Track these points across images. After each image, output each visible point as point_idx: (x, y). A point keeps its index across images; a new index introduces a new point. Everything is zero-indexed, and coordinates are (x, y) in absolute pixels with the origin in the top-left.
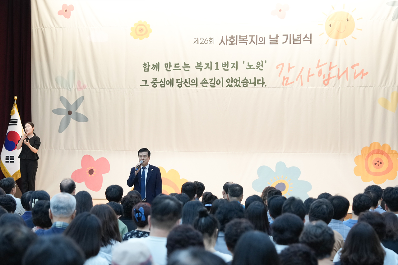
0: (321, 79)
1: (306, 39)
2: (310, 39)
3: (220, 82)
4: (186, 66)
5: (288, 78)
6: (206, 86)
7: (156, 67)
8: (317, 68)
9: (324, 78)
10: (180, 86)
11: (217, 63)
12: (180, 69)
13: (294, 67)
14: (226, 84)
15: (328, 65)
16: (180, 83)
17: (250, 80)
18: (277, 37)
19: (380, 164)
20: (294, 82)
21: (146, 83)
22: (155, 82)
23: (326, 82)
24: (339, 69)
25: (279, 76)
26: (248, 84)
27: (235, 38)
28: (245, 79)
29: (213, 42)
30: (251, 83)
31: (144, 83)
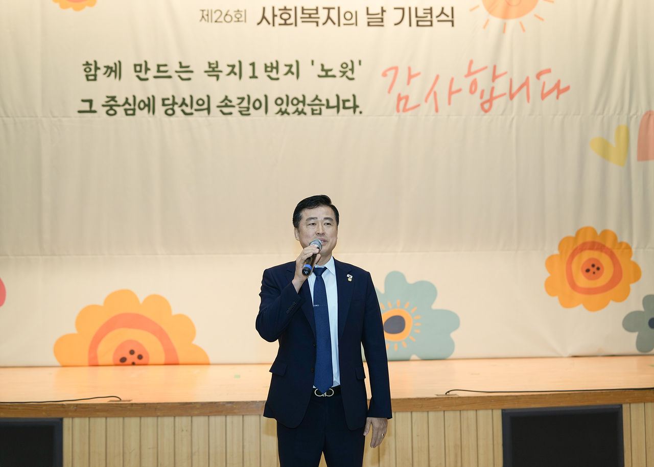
0: (476, 99)
1: (443, 17)
2: (450, 18)
3: (261, 104)
4: (184, 69)
5: (407, 98)
6: (231, 114)
7: (114, 70)
8: (466, 76)
9: (481, 97)
10: (170, 113)
11: (253, 64)
12: (170, 77)
13: (418, 74)
14: (273, 108)
15: (489, 72)
16: (170, 106)
17: (328, 101)
18: (383, 11)
19: (596, 271)
20: (418, 106)
21: (91, 106)
22: (111, 105)
23: (487, 105)
24: (511, 80)
25: (389, 92)
26: (323, 108)
27: (292, 13)
28: (317, 98)
29: (243, 19)
30: (328, 107)
31: (86, 106)
